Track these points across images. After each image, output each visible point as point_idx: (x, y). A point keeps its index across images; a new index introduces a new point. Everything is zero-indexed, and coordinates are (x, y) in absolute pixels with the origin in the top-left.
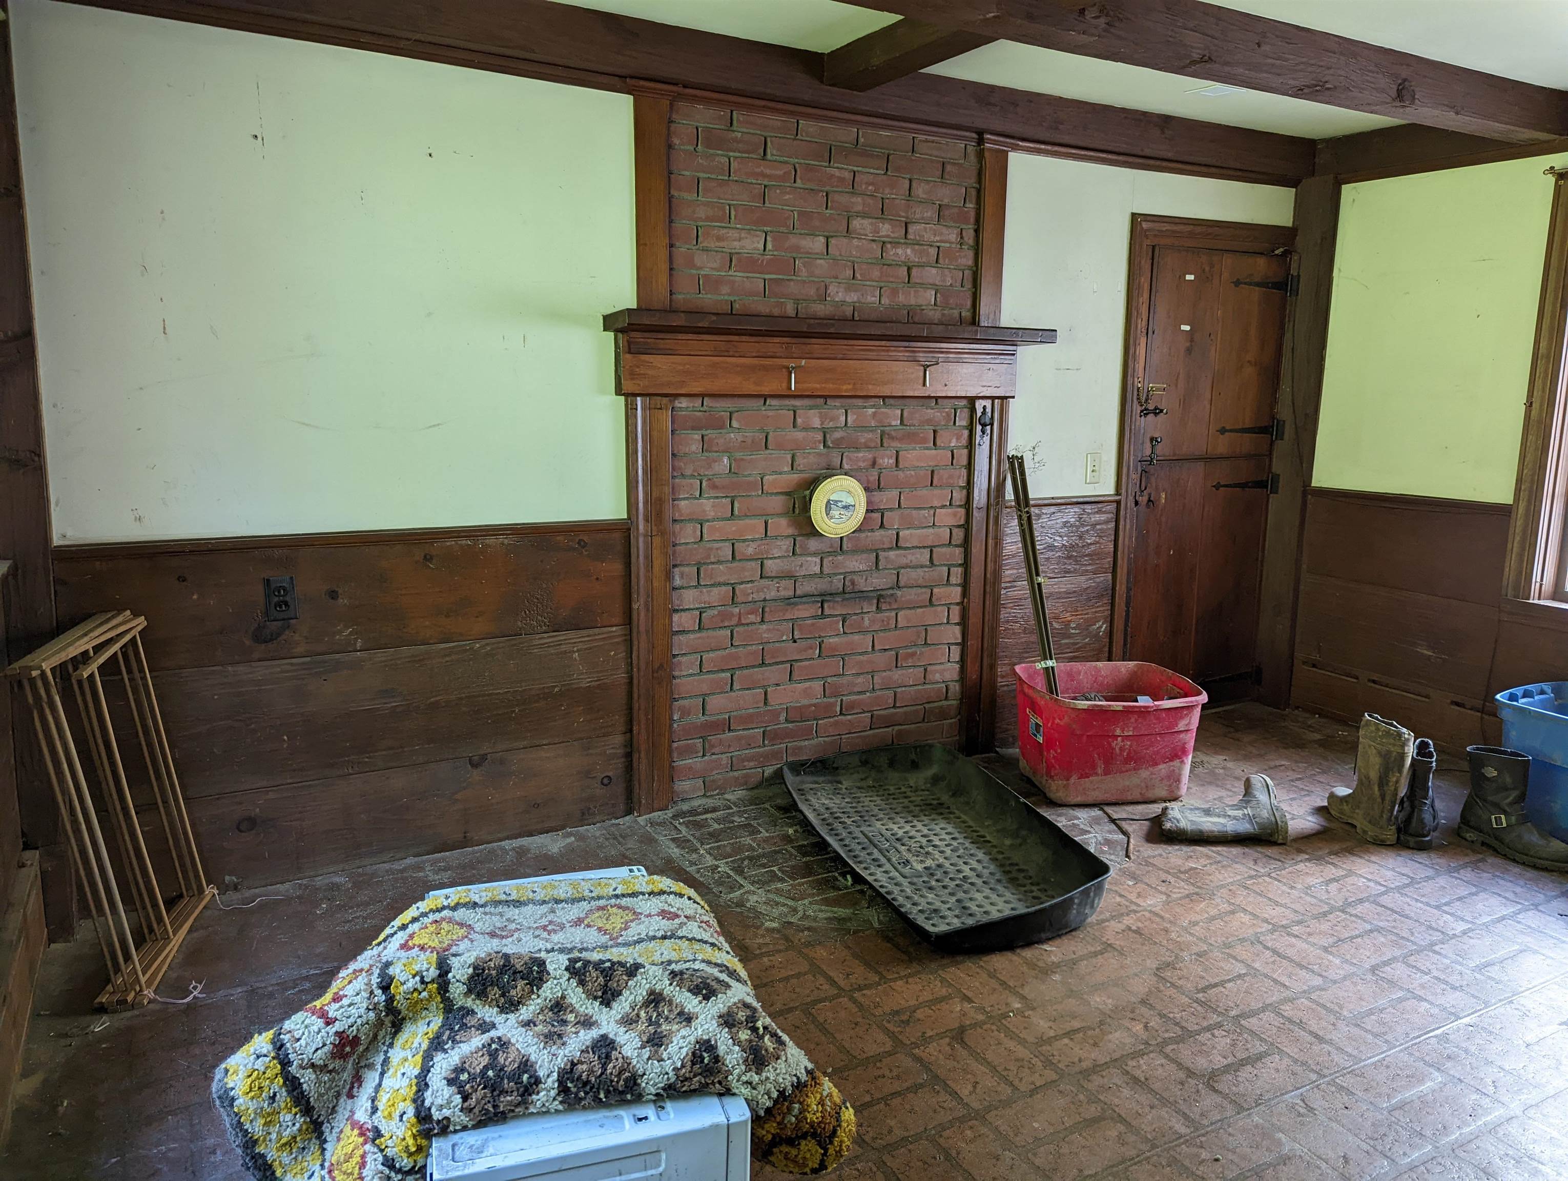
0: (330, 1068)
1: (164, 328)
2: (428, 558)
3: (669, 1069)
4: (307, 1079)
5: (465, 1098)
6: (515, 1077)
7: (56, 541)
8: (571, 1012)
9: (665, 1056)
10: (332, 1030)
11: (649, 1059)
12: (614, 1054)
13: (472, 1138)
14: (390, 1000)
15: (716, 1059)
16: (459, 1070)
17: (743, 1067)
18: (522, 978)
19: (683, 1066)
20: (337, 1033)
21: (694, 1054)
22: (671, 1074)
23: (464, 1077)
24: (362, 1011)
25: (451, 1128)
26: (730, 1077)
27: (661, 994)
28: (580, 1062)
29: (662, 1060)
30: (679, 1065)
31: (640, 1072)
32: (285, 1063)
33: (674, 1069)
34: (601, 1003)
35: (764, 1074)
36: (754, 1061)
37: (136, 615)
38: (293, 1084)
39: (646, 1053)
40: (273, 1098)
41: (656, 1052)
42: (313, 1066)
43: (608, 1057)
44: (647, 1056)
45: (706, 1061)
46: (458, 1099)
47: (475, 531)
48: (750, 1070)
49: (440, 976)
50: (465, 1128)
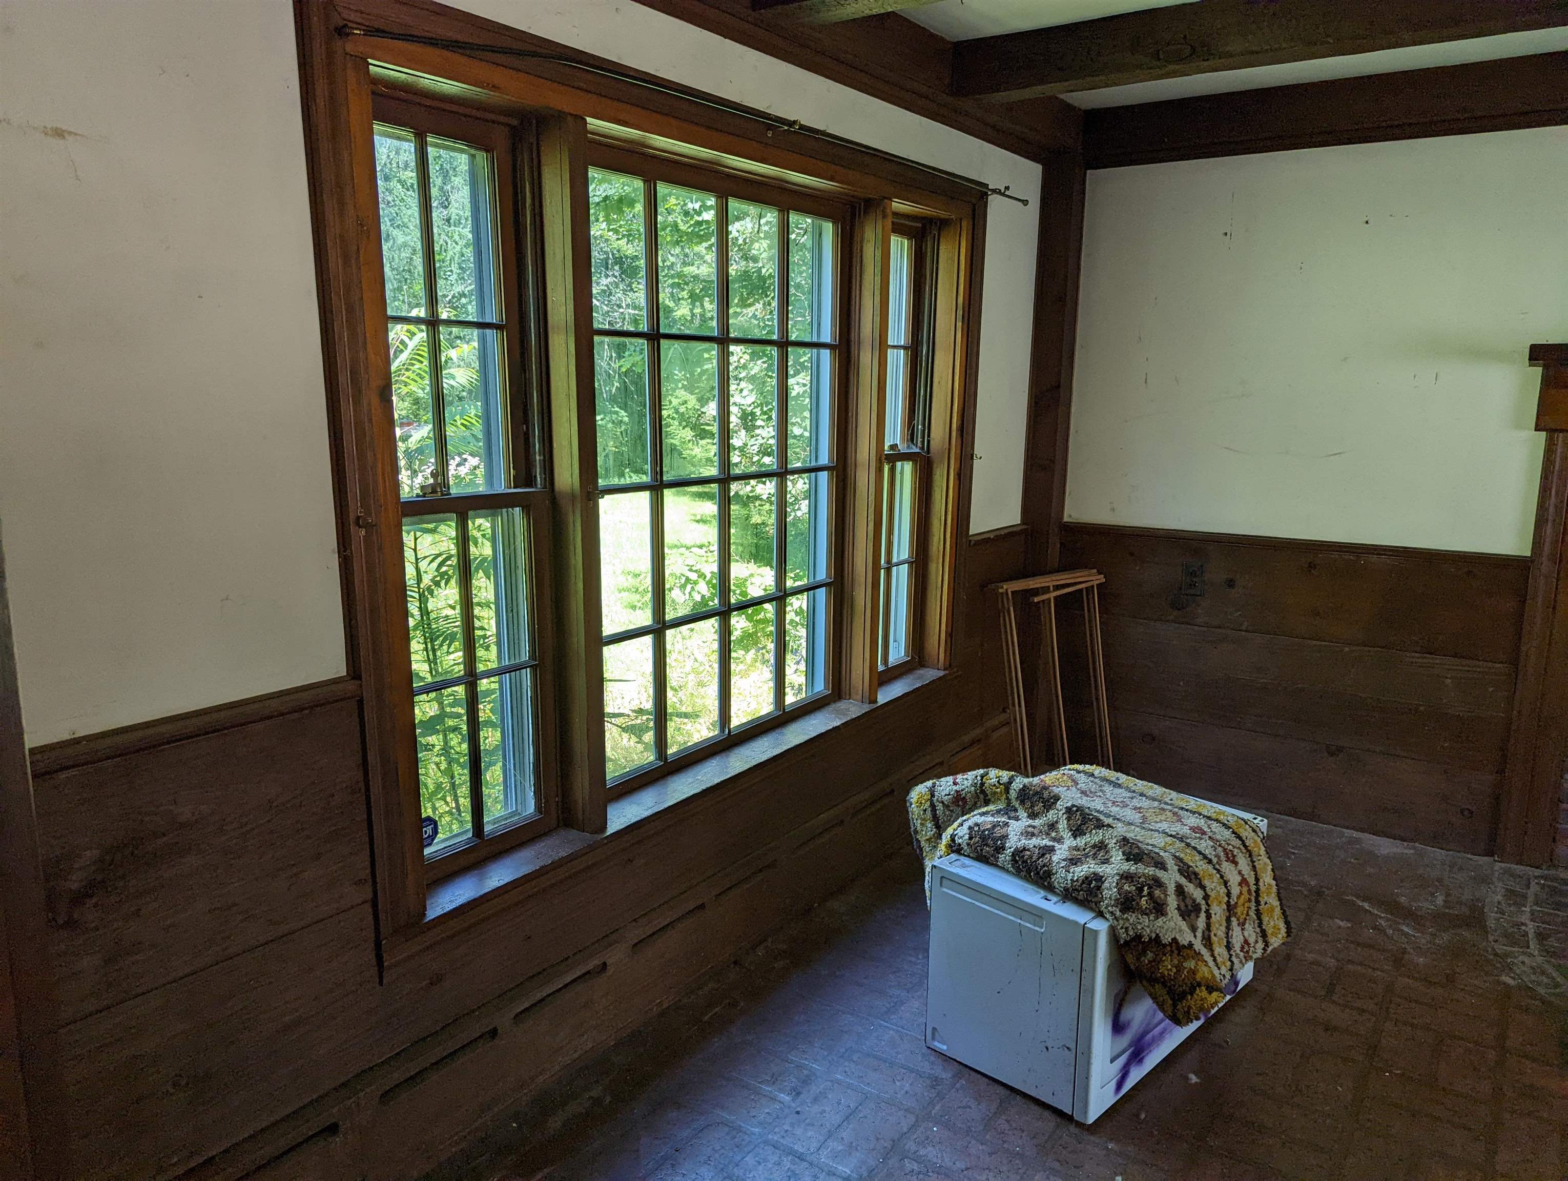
0: (951, 809)
1: (1146, 379)
2: (1312, 566)
3: (1069, 878)
4: (940, 807)
5: (971, 838)
6: (995, 840)
7: (1066, 519)
8: (1056, 832)
9: (1071, 871)
10: (955, 788)
11: (1062, 867)
12: (1048, 856)
13: (967, 861)
14: (982, 784)
15: (1099, 888)
16: (977, 825)
17: (1113, 902)
18: (1042, 802)
19: (1077, 880)
20: (957, 791)
21: (1087, 878)
22: (1069, 882)
23: (976, 829)
24: (969, 785)
25: (962, 852)
26: (1102, 903)
27: (1106, 846)
28: (1028, 850)
29: (1069, 872)
30: (1075, 879)
31: (1054, 871)
32: (933, 796)
33: (1071, 880)
34: (1072, 834)
35: (1126, 915)
36: (1122, 904)
37: (1099, 573)
38: (933, 806)
39: (1063, 864)
40: (925, 810)
41: (1069, 866)
42: (942, 802)
43: (1043, 855)
44: (1062, 865)
45: (1092, 886)
46: (967, 837)
47: (1359, 548)
48: (1117, 907)
49: (1008, 782)
50: (968, 856)
